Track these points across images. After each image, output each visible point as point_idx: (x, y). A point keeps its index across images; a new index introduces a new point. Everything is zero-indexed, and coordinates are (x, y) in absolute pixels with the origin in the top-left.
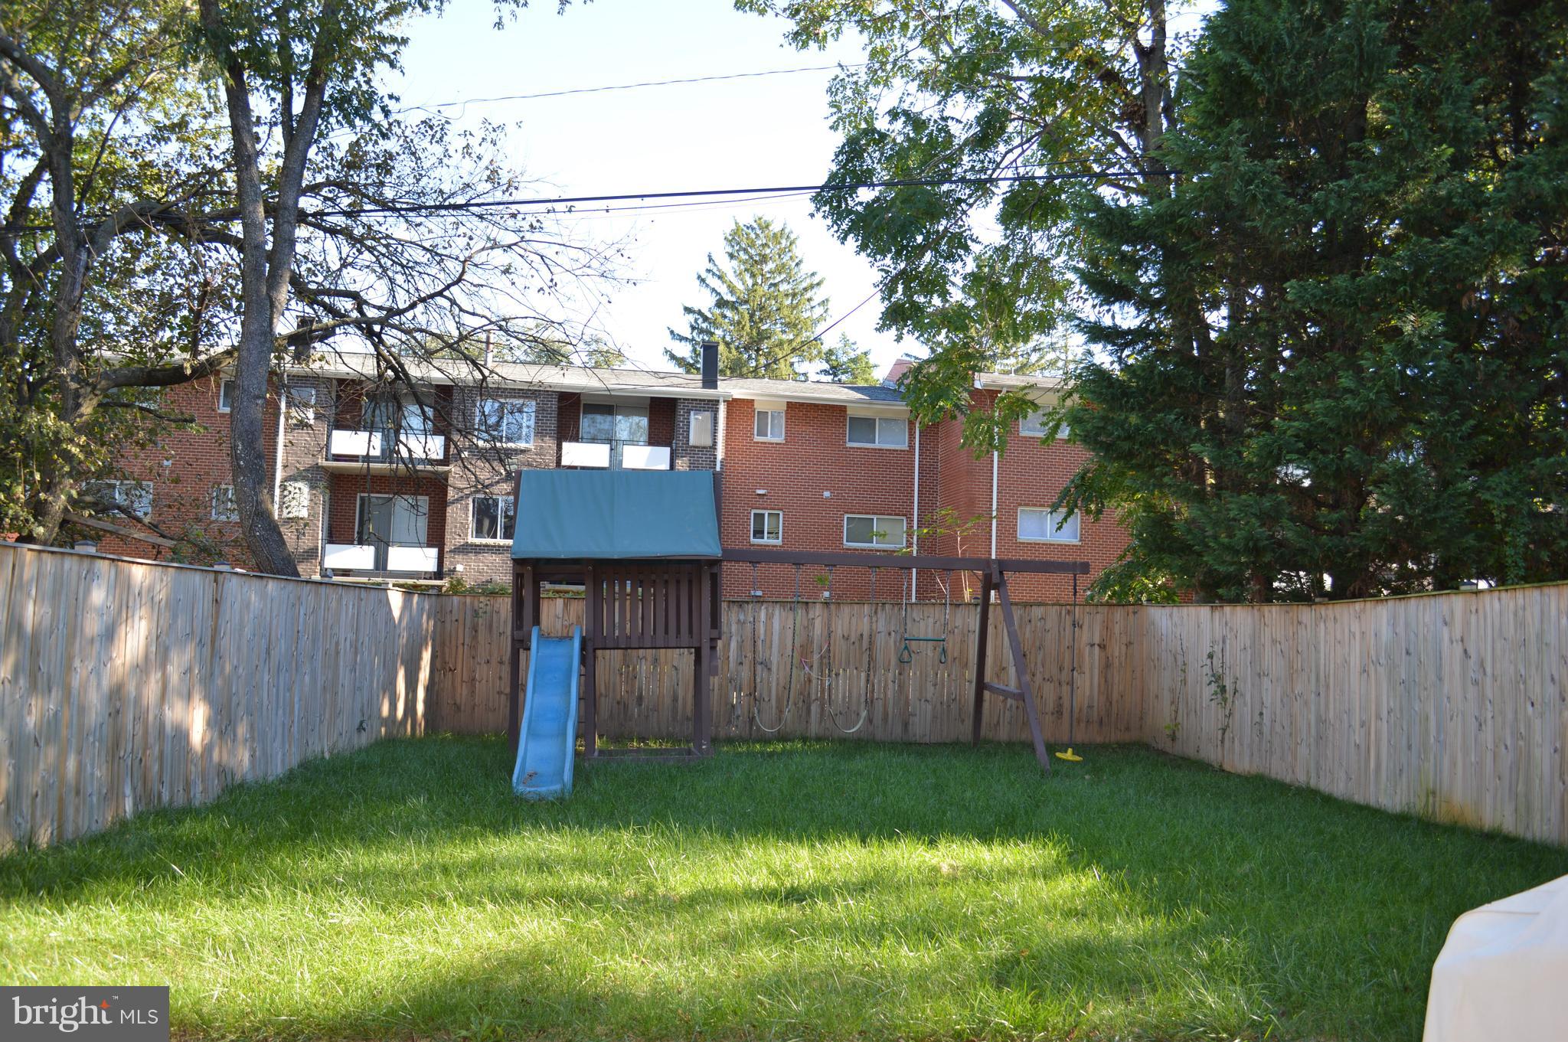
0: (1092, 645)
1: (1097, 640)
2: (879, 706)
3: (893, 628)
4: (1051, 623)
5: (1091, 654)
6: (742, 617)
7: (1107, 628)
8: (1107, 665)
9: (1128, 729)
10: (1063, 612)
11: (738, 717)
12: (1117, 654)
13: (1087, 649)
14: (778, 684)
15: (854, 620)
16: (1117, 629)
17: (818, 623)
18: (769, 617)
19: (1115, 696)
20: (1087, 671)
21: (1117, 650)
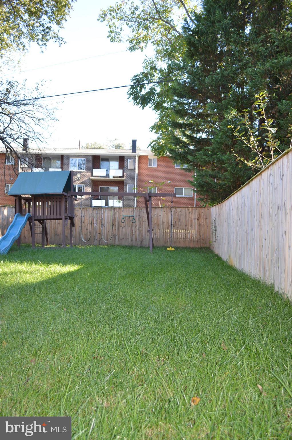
0: (195, 219)
1: (196, 218)
2: (134, 236)
3: (138, 215)
4: (183, 213)
5: (195, 222)
6: (97, 212)
7: (200, 214)
8: (199, 225)
9: (206, 243)
10: (187, 210)
11: (96, 240)
12: (202, 221)
13: (194, 220)
14: (107, 231)
15: (127, 212)
16: (203, 214)
17: (117, 213)
18: (104, 212)
19: (201, 234)
20: (194, 227)
21: (202, 220)
